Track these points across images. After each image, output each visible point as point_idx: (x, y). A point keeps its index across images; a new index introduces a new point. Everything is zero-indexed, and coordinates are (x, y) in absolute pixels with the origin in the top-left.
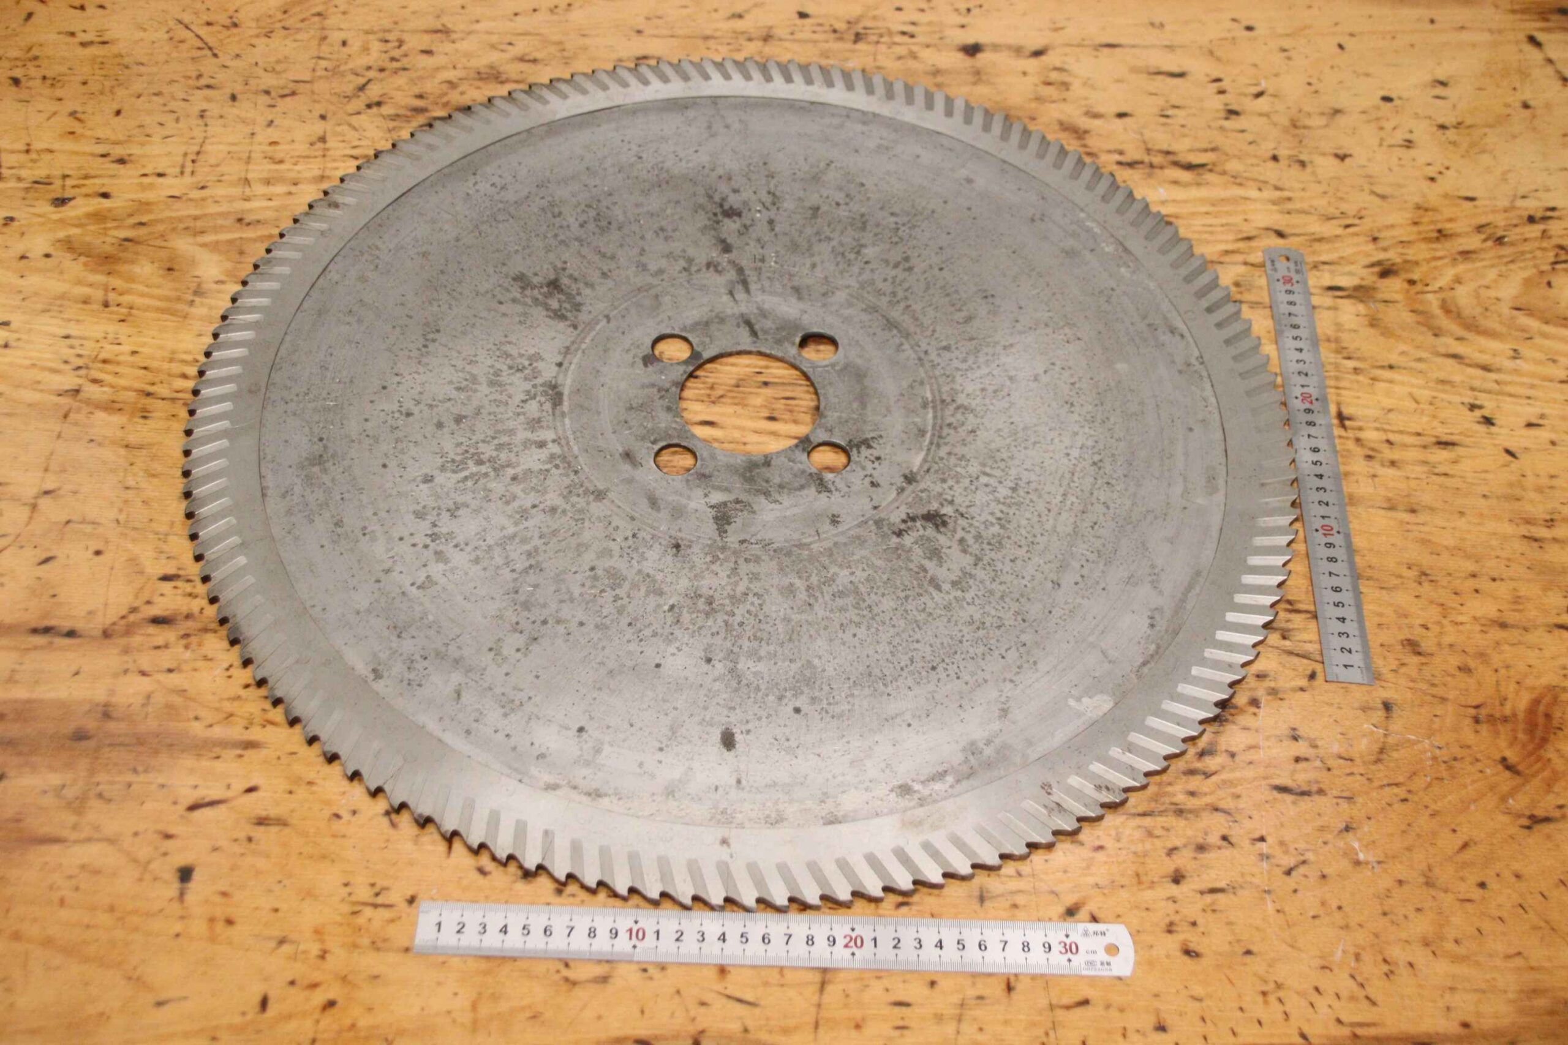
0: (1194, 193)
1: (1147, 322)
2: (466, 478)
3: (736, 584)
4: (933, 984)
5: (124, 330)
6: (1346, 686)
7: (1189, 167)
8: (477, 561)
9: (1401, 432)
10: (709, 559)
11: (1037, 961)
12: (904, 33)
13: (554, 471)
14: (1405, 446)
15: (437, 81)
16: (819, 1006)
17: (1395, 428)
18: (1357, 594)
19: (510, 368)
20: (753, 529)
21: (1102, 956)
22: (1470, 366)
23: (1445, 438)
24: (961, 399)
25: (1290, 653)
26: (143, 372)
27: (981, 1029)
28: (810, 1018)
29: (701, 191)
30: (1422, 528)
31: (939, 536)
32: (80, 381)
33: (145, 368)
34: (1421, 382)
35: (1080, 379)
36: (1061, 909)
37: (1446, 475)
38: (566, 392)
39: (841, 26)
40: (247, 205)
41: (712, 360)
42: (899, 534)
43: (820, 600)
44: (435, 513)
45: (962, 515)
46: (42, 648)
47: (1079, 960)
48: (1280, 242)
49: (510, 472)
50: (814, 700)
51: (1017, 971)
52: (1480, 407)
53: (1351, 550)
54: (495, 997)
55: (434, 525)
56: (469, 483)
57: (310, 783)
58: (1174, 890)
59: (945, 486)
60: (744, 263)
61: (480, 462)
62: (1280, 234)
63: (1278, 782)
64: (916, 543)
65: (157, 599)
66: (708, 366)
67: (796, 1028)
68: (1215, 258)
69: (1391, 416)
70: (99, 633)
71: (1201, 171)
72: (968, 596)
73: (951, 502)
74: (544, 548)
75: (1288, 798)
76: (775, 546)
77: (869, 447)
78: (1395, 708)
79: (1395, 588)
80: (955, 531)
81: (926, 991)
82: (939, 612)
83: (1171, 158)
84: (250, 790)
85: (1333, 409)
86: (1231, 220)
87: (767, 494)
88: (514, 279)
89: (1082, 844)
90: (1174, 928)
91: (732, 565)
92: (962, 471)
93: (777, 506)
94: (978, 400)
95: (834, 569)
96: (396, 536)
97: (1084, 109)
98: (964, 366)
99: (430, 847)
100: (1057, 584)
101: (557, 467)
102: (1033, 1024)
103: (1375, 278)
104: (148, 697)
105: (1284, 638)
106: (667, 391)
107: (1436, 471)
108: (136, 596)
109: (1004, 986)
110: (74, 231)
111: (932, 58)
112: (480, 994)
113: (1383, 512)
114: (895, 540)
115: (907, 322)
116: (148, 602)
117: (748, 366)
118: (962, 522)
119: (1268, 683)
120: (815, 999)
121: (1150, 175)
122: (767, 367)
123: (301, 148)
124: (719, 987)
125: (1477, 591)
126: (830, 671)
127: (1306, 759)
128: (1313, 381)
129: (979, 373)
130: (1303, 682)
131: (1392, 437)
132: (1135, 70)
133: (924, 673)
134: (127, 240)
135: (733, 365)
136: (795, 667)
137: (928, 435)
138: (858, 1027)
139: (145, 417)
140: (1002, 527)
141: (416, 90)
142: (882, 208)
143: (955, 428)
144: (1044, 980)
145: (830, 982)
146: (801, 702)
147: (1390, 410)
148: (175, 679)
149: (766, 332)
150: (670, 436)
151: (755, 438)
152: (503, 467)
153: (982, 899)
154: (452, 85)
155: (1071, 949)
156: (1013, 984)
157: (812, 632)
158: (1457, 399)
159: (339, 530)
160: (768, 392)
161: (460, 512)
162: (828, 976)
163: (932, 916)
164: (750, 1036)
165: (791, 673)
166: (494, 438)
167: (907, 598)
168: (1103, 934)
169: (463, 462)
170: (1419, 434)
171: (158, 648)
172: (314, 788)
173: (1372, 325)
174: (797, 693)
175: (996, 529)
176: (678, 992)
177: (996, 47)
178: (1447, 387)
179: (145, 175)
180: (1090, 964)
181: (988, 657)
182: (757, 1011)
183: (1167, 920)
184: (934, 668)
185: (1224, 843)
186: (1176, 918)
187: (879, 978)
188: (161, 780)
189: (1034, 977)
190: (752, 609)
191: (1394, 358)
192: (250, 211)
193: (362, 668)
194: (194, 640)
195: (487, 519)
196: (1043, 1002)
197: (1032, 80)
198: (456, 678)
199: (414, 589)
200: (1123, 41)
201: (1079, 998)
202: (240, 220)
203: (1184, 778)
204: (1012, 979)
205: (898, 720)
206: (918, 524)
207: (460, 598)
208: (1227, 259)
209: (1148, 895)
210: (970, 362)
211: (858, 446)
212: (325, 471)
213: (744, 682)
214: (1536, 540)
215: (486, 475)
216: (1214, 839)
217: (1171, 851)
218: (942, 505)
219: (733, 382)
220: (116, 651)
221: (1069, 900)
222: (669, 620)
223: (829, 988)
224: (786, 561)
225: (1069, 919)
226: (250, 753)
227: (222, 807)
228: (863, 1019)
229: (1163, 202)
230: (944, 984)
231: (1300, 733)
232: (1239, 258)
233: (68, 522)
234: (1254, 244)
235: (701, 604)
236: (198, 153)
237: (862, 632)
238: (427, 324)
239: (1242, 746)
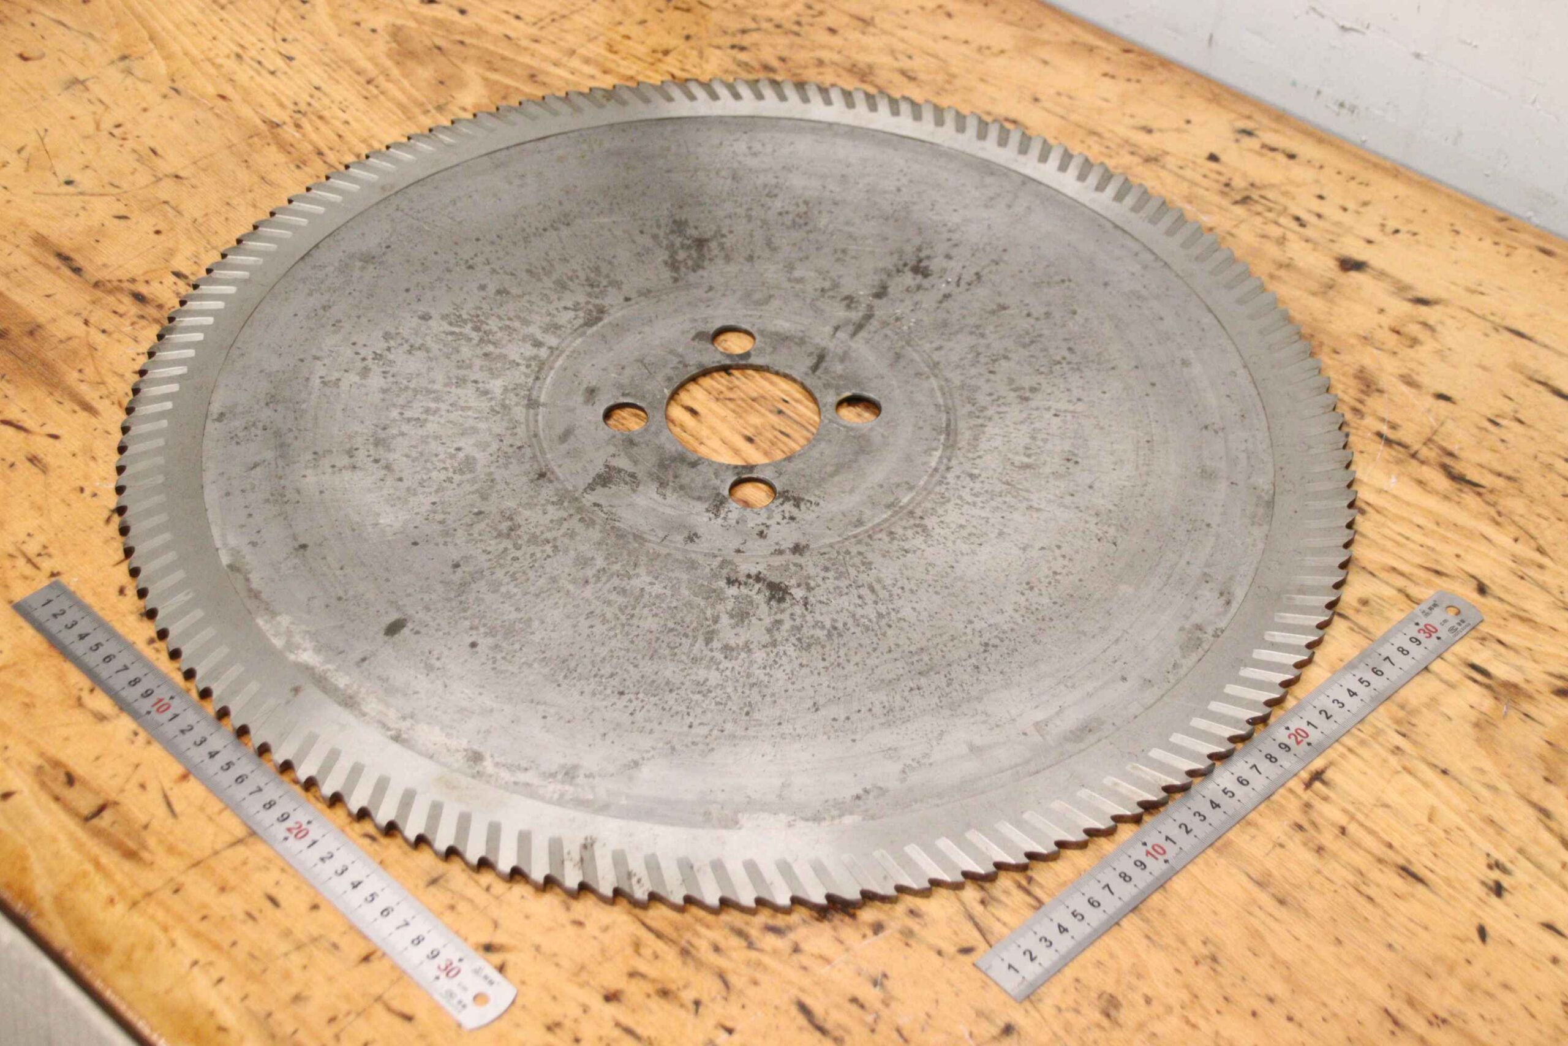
0: (1432, 503)
1: (1206, 570)
2: (452, 333)
3: (550, 530)
4: (315, 907)
5: (361, 104)
6: (987, 980)
7: (1458, 478)
8: (384, 391)
9: (1371, 832)
10: (555, 499)
11: (414, 959)
12: (1297, 219)
13: (523, 368)
14: (1357, 844)
15: (812, 54)
16: (216, 853)
17: (1368, 823)
18: (1115, 923)
19: (587, 279)
20: (616, 502)
21: (468, 998)
22: (1550, 830)
23: (1417, 868)
24: (930, 522)
25: (971, 918)
26: (336, 138)
27: (305, 967)
28: (198, 855)
29: (917, 241)
30: (1269, 921)
31: (764, 607)
32: (288, 120)
33: (340, 136)
34: (1464, 807)
35: (1069, 573)
36: (485, 939)
37: (1370, 899)
38: (606, 321)
39: (1239, 182)
40: (552, 69)
41: (758, 369)
42: (730, 582)
43: (599, 585)
44: (399, 341)
45: (805, 605)
46: (47, 266)
47: (445, 983)
48: (1475, 596)
49: (490, 348)
50: (497, 647)
51: (388, 950)
52: (1504, 870)
53: (1161, 884)
54: (21, 674)
55: (389, 349)
56: (450, 338)
57: (93, 458)
58: (597, 1003)
59: (823, 574)
60: (878, 313)
61: (477, 329)
62: (1482, 589)
63: (809, 1001)
64: (736, 598)
65: (155, 284)
66: (750, 372)
67: (181, 854)
68: (1370, 567)
69: (1380, 811)
70: (94, 280)
71: (1466, 488)
72: (726, 664)
73: (809, 589)
74: (443, 413)
75: (802, 1020)
76: (617, 524)
77: (797, 506)
78: (1015, 1036)
79: (1165, 948)
80: (782, 611)
81: (304, 907)
82: (684, 657)
83: (1448, 460)
84: (55, 437)
85: (1318, 764)
86: (1440, 547)
87: (663, 484)
88: (675, 222)
89: (568, 909)
90: (557, 1030)
91: (565, 515)
92: (852, 571)
93: (659, 499)
94: (946, 532)
95: (642, 570)
96: (354, 339)
97: (1405, 371)
98: (970, 499)
99: (111, 552)
100: (816, 708)
101: (528, 366)
102: (347, 998)
103: (1545, 689)
104: (70, 339)
105: (983, 902)
106: (686, 366)
107: (1363, 888)
108: (145, 273)
109: (364, 953)
110: (413, 24)
111: (1297, 250)
112: (15, 664)
113: (1245, 880)
114: (722, 583)
115: (964, 436)
116: (147, 282)
117: (783, 391)
118: (798, 610)
119: (912, 923)
120: (218, 846)
121: (1399, 462)
122: (797, 401)
123: (641, 50)
124: (167, 785)
125: (1254, 1014)
126: (537, 638)
127: (862, 1006)
128: (1328, 727)
129: (976, 512)
130: (950, 949)
131: (1352, 828)
132: (1517, 367)
133: (609, 691)
134: (439, 48)
135: (772, 383)
136: (514, 615)
137: (861, 529)
138: (223, 889)
139: (298, 167)
140: (829, 636)
141: (785, 53)
142: (1065, 340)
143: (893, 539)
144: (400, 975)
145: (246, 844)
146: (485, 643)
147: (1386, 806)
148: (99, 339)
149: (827, 371)
150: (643, 398)
151: (715, 443)
152: (489, 342)
153: (434, 882)
154: (820, 63)
155: (449, 970)
156: (372, 958)
157: (561, 602)
158: (1488, 847)
159: (321, 312)
160: (774, 419)
161: (418, 353)
162: (251, 840)
163: (381, 862)
164: (144, 833)
165: (505, 618)
166: (510, 319)
167: (672, 630)
168: (491, 983)
169: (465, 322)
170: (1390, 846)
171: (115, 312)
172: (92, 464)
173: (1477, 725)
174: (492, 632)
175: (821, 634)
176: (137, 766)
177: (1382, 275)
178: (1491, 831)
179: (507, 12)
180: (451, 995)
181: (679, 717)
182: (170, 821)
183: (558, 1019)
184: (622, 693)
185: (692, 1007)
186: (568, 1023)
187: (283, 870)
188: (9, 393)
189: (394, 967)
190: (539, 555)
191: (1456, 765)
192: (548, 74)
193: (216, 408)
194: (143, 323)
195: (430, 369)
196: (377, 990)
197: (1385, 321)
198: (269, 455)
199: (318, 381)
200: (1539, 337)
201: (407, 1010)
202: (533, 76)
203: (727, 931)
204: (379, 954)
205: (541, 708)
206: (757, 586)
207: (340, 407)
208: (1383, 575)
209: (572, 990)
210: (979, 500)
211: (787, 499)
212: (363, 268)
213: (463, 598)
214: (1396, 1022)
215: (470, 340)
216: (688, 996)
217: (633, 974)
218: (799, 585)
219: (755, 395)
220: (88, 298)
221: (499, 938)
222: (468, 520)
223: (241, 849)
224: (612, 540)
225: (482, 952)
226: (83, 415)
227: (23, 435)
228: (233, 889)
229: (1380, 491)
230: (322, 915)
231: (888, 984)
232: (1401, 582)
233: (165, 202)
234: (1437, 580)
235: (504, 526)
236: (563, 17)
237: (600, 629)
238: (566, 215)
239: (816, 951)
